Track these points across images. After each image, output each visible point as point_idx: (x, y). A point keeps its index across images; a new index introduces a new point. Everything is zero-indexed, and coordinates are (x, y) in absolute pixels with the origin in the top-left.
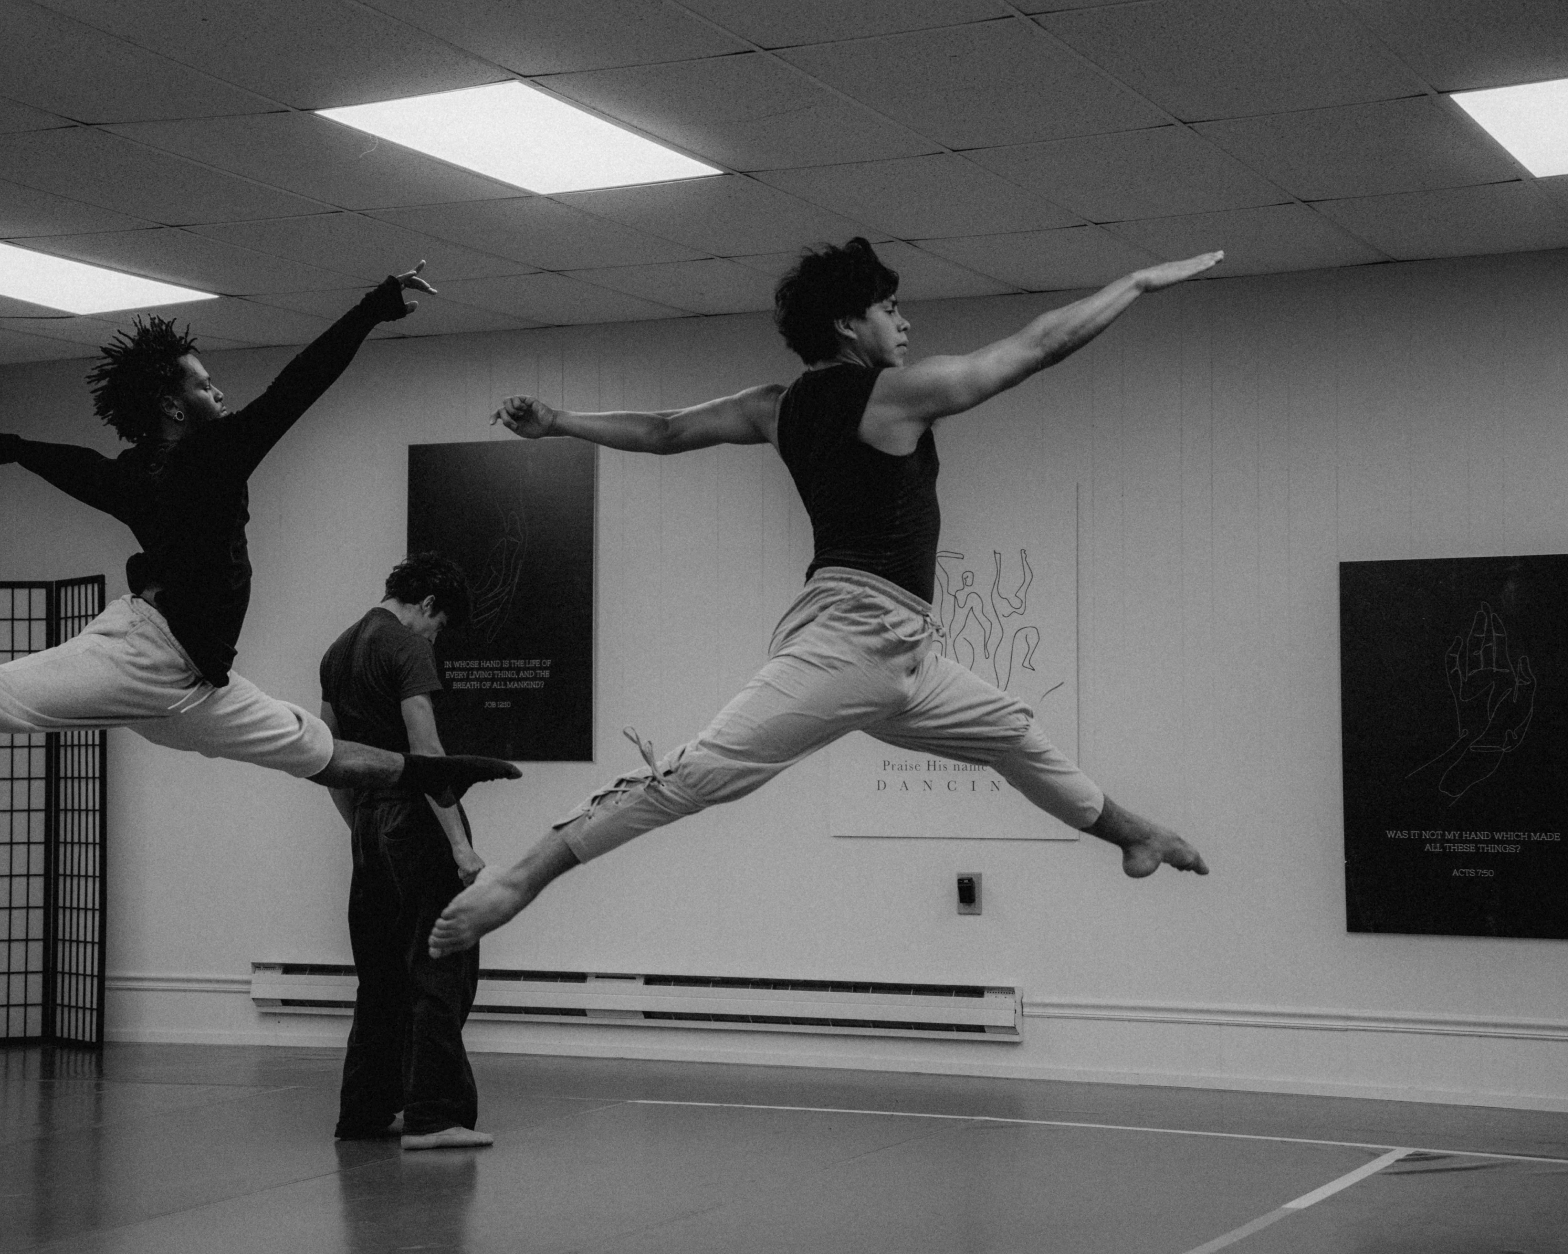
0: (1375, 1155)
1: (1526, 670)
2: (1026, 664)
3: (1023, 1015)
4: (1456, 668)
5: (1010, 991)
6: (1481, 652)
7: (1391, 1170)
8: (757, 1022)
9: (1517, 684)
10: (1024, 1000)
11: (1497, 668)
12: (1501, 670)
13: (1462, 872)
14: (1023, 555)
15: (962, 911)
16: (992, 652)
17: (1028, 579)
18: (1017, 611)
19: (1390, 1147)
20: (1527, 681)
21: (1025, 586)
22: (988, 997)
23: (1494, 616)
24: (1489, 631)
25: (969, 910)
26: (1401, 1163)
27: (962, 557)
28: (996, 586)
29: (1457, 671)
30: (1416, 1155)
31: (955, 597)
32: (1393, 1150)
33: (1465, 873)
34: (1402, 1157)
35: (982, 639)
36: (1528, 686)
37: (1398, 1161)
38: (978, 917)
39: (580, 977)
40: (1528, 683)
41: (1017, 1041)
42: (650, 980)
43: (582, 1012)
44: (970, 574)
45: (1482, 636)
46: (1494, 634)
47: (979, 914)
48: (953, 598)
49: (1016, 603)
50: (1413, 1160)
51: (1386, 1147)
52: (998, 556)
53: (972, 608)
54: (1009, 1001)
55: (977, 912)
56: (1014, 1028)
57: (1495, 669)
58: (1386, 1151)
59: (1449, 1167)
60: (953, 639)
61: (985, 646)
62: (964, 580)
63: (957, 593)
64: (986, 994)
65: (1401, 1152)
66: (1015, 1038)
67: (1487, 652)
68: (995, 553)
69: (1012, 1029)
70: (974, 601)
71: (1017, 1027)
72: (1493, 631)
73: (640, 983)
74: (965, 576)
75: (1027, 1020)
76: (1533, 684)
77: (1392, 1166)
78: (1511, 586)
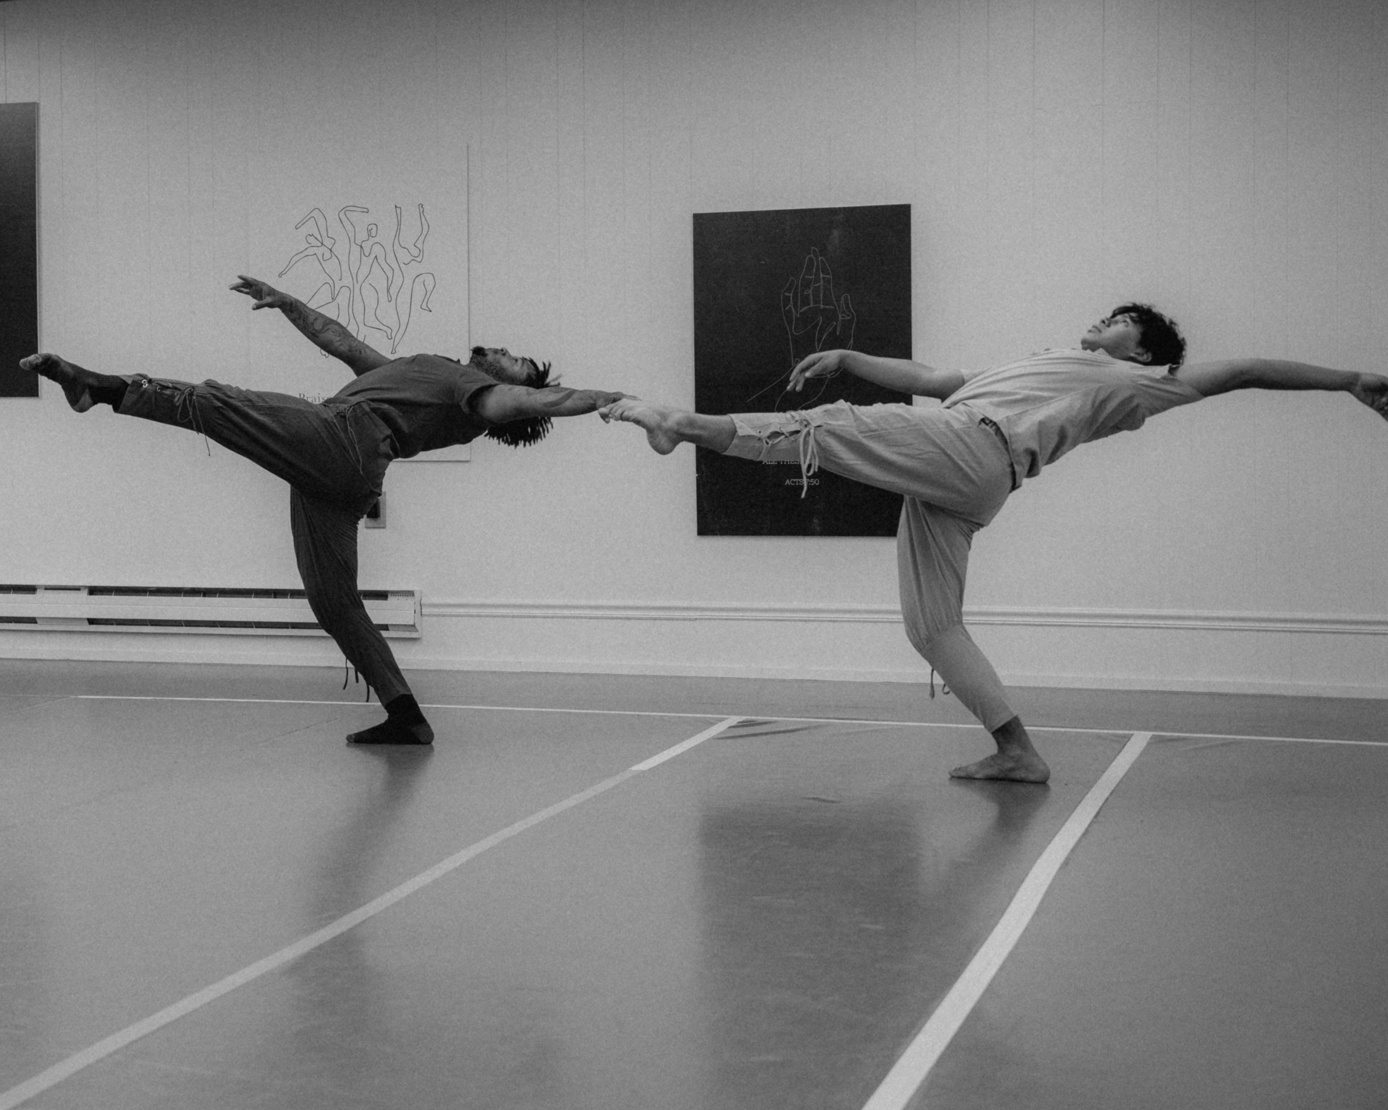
0: (711, 723)
1: (848, 307)
2: (424, 306)
3: (421, 615)
4: (790, 306)
5: (410, 594)
6: (811, 291)
7: (723, 736)
8: (190, 626)
9: (840, 318)
10: (422, 602)
11: (824, 305)
12: (827, 307)
13: (793, 482)
14: (421, 208)
15: (370, 524)
16: (394, 297)
17: (425, 232)
18: (416, 259)
19: (724, 716)
20: (848, 315)
21: (422, 237)
22: (392, 600)
23: (822, 260)
24: (817, 275)
25: (375, 524)
26: (731, 729)
27: (367, 211)
28: (397, 238)
29: (790, 308)
30: (746, 722)
31: (361, 247)
32: (727, 718)
33: (795, 482)
34: (734, 723)
35: (386, 285)
36: (849, 320)
37: (730, 727)
38: (382, 530)
39: (31, 589)
40: (848, 318)
41: (417, 637)
42: (93, 591)
43: (33, 620)
44: (374, 227)
45: (811, 277)
46: (822, 275)
47: (384, 528)
48: (360, 247)
49: (415, 252)
50: (743, 726)
51: (721, 716)
52: (398, 210)
53: (376, 257)
54: (408, 603)
55: (382, 526)
56: (414, 626)
57: (822, 306)
58: (723, 720)
59: (773, 730)
60: (360, 283)
61: (388, 291)
62: (369, 231)
63: (363, 243)
64: (389, 596)
65: (734, 720)
66: (414, 635)
67: (817, 290)
68: (396, 207)
69: (412, 627)
70: (377, 250)
71: (416, 625)
72: (821, 273)
73: (84, 593)
74: (370, 228)
75: (426, 618)
76: (853, 318)
77: (723, 732)
78: (836, 233)
